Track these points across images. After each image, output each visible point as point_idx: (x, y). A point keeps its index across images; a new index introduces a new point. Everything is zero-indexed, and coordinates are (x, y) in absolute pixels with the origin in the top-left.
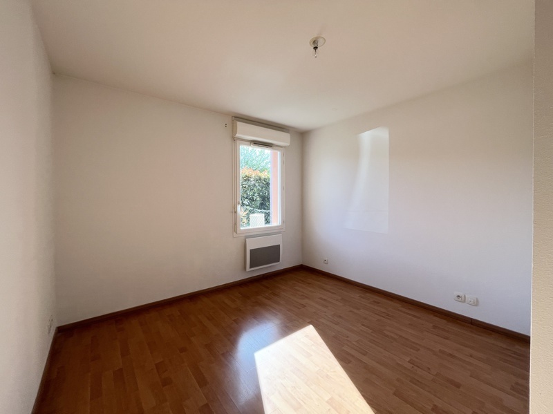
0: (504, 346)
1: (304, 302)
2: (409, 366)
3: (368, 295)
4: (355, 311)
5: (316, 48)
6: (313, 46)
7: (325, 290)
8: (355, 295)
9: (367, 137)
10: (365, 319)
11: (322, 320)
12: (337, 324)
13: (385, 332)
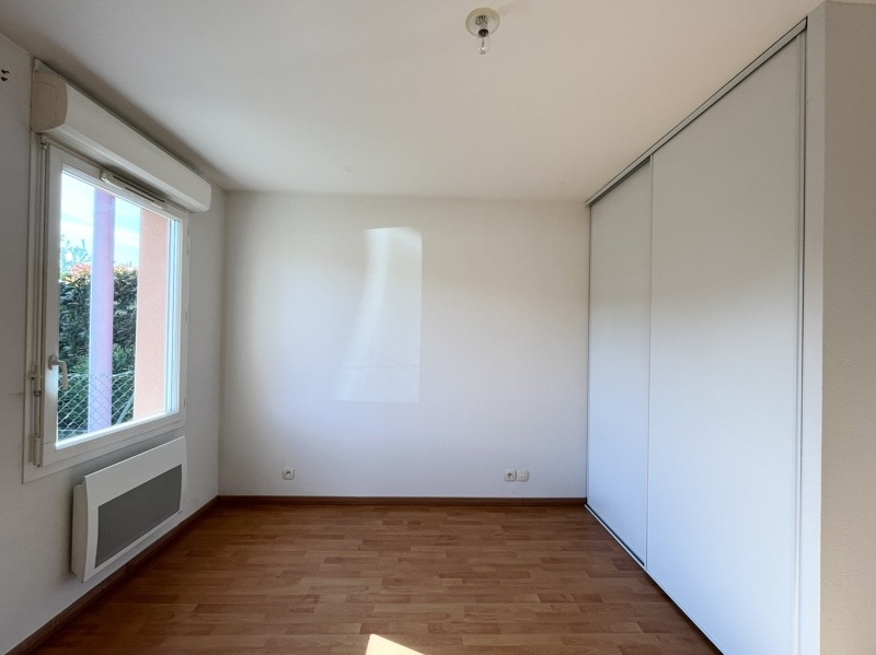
0: (564, 519)
1: (304, 585)
2: (547, 608)
3: (391, 514)
4: (405, 555)
5: (483, 33)
6: (478, 28)
7: (315, 536)
8: (376, 524)
9: (382, 238)
10: (432, 562)
11: (378, 609)
12: (407, 600)
13: (475, 570)
